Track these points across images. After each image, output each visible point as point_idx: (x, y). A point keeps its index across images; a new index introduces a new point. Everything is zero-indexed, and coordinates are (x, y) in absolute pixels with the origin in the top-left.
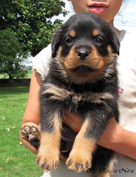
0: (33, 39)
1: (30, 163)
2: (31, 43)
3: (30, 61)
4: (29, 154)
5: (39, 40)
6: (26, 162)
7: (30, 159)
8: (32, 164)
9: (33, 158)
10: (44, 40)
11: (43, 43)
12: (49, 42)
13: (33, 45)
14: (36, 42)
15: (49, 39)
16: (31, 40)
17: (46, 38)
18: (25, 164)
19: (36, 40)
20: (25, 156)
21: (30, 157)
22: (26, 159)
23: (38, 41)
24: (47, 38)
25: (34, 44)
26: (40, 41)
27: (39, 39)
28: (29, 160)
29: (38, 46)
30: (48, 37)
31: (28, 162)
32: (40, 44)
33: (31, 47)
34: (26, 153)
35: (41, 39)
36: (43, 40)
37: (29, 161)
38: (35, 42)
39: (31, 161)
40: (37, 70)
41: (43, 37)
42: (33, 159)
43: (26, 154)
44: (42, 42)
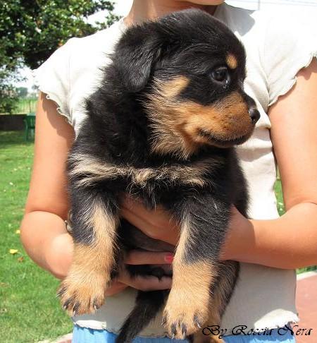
0: (27, 30)
1: (35, 292)
2: (24, 37)
3: (24, 77)
4: (31, 274)
5: (39, 31)
6: (25, 291)
7: (35, 284)
8: (40, 294)
9: (40, 280)
10: (51, 30)
11: (50, 38)
12: (62, 34)
13: (27, 41)
14: (35, 35)
15: (62, 29)
16: (24, 31)
17: (55, 27)
18: (25, 294)
19: (35, 31)
20: (24, 277)
21: (35, 280)
22: (26, 284)
23: (38, 34)
24: (58, 26)
25: (31, 39)
26: (44, 33)
27: (40, 28)
28: (33, 286)
29: (38, 45)
30: (60, 24)
31: (30, 292)
32: (44, 40)
33: (24, 45)
34: (24, 272)
35: (45, 29)
36: (49, 32)
37: (32, 289)
38: (32, 36)
39: (36, 289)
40: (49, 94)
41: (50, 25)
42: (41, 284)
43: (25, 274)
44: (46, 35)
